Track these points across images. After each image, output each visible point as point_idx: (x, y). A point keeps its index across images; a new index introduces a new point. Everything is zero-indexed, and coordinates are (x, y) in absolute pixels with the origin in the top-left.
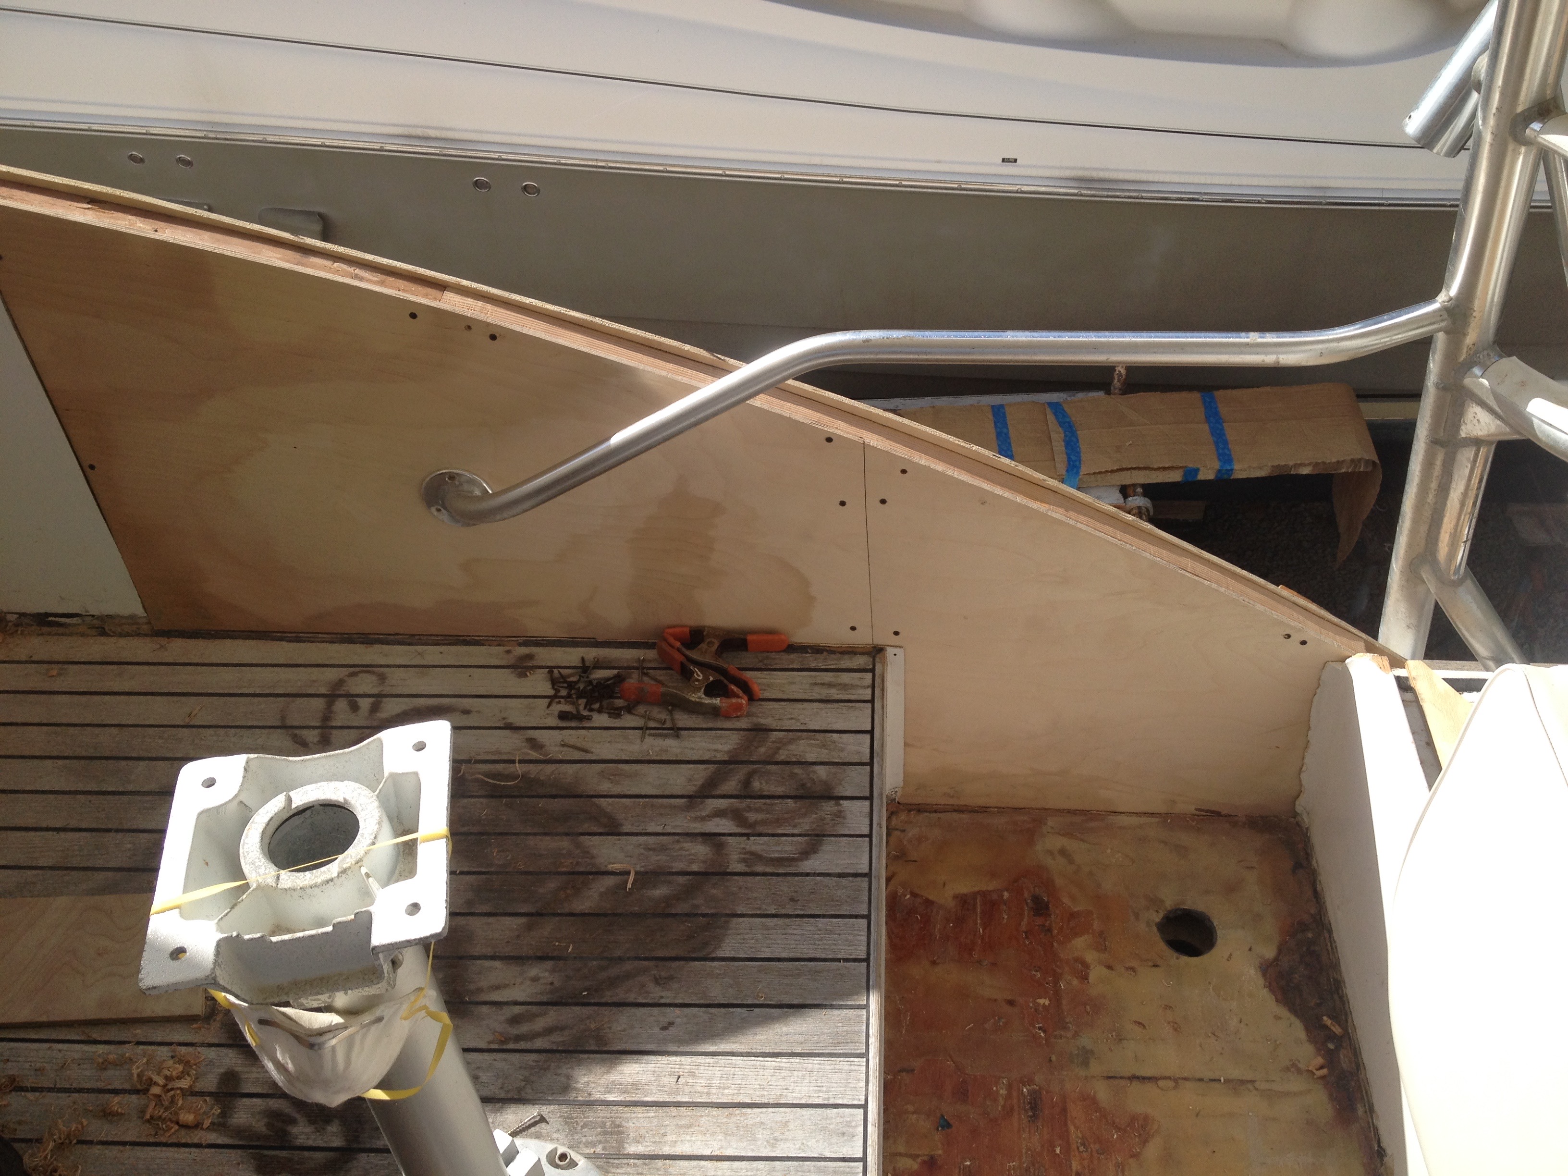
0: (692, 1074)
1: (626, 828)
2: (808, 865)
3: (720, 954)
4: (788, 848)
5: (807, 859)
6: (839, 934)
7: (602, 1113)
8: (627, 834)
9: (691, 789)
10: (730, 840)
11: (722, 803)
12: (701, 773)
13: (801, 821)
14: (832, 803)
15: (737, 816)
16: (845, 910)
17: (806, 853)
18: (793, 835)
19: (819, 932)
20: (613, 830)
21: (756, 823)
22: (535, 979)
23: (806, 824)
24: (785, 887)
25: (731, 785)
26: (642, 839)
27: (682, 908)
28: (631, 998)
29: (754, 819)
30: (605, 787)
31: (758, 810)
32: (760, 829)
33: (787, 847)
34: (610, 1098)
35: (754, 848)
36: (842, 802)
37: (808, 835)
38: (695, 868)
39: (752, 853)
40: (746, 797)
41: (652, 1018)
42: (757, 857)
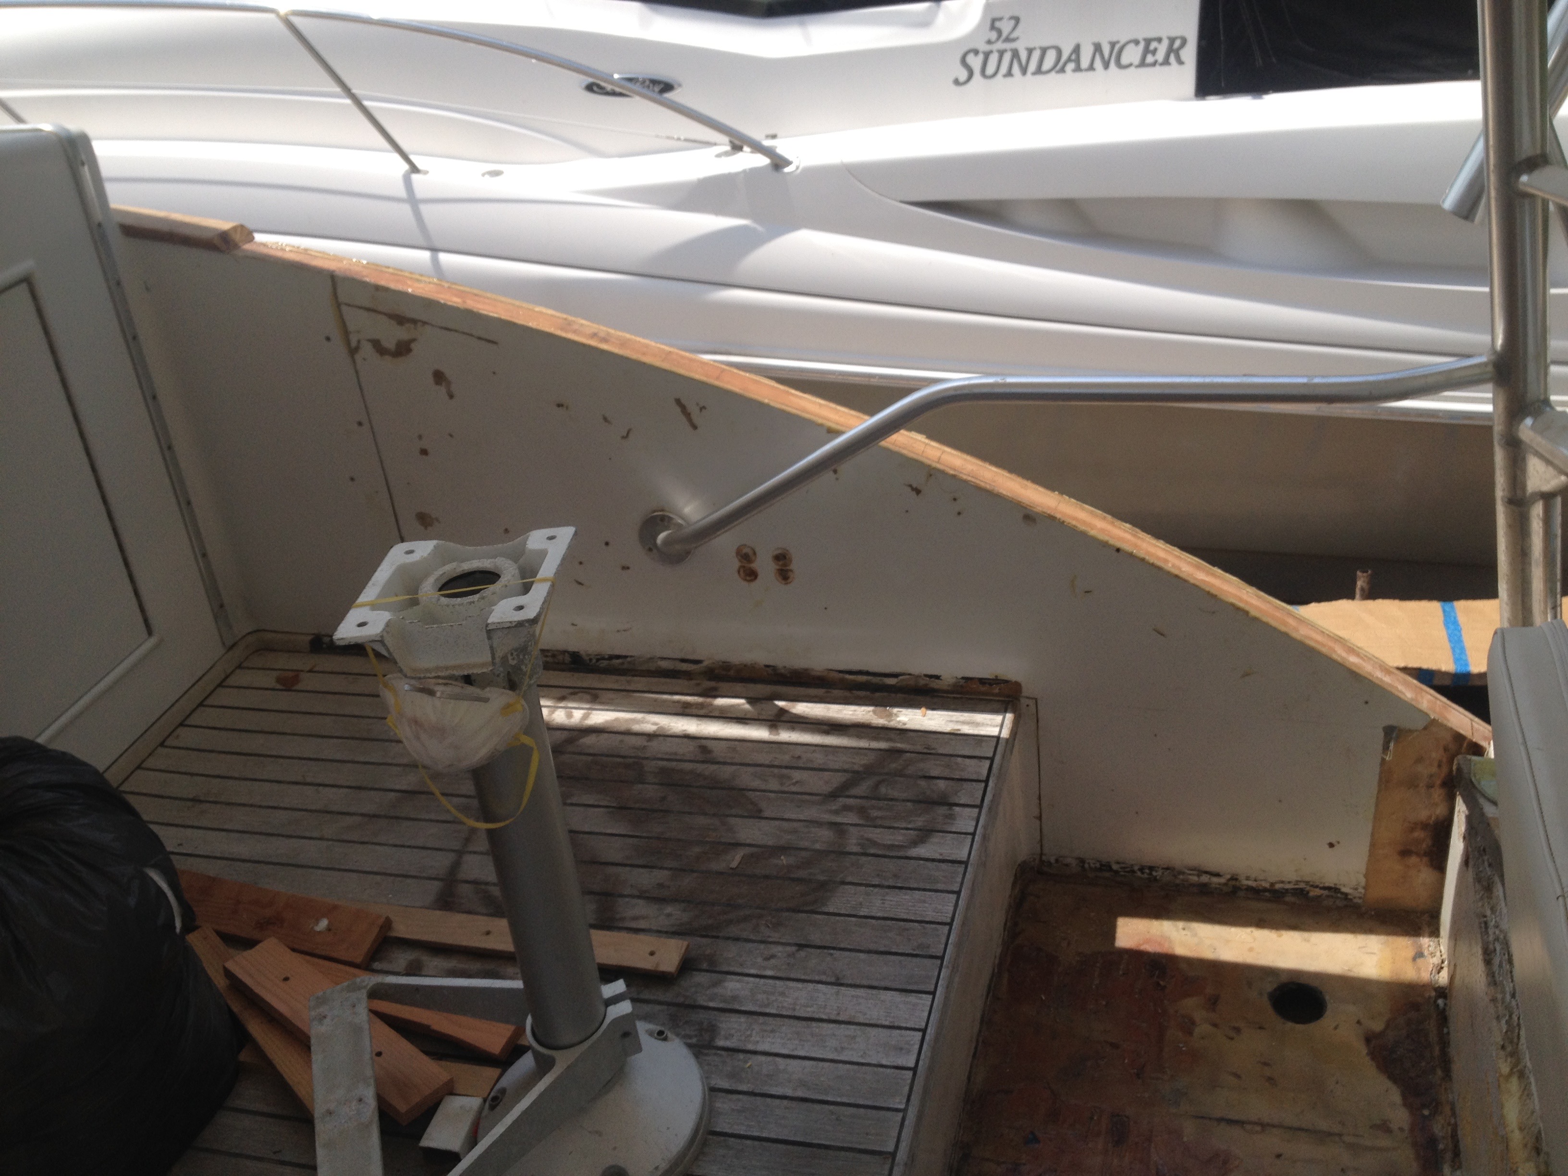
0: (783, 994)
1: (767, 814)
2: (915, 852)
3: (826, 910)
4: (901, 838)
5: (915, 847)
6: (931, 904)
7: (702, 1016)
8: (767, 818)
9: (827, 789)
10: (851, 829)
11: (851, 801)
12: (838, 779)
13: (916, 818)
14: (946, 808)
15: (862, 811)
16: (940, 886)
17: (915, 843)
18: (907, 829)
19: (913, 901)
20: (757, 814)
21: (877, 817)
22: (669, 915)
23: (920, 822)
24: (890, 865)
25: (863, 789)
26: (777, 823)
27: (802, 874)
28: (744, 935)
29: (875, 815)
30: (756, 783)
31: (880, 809)
32: (879, 822)
33: (898, 838)
34: (711, 1004)
35: (870, 836)
36: (954, 808)
37: (920, 830)
38: (817, 846)
39: (868, 840)
40: (874, 799)
41: (758, 951)
42: (874, 843)
